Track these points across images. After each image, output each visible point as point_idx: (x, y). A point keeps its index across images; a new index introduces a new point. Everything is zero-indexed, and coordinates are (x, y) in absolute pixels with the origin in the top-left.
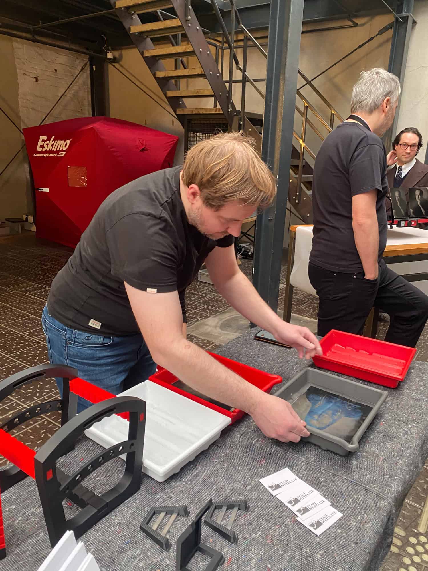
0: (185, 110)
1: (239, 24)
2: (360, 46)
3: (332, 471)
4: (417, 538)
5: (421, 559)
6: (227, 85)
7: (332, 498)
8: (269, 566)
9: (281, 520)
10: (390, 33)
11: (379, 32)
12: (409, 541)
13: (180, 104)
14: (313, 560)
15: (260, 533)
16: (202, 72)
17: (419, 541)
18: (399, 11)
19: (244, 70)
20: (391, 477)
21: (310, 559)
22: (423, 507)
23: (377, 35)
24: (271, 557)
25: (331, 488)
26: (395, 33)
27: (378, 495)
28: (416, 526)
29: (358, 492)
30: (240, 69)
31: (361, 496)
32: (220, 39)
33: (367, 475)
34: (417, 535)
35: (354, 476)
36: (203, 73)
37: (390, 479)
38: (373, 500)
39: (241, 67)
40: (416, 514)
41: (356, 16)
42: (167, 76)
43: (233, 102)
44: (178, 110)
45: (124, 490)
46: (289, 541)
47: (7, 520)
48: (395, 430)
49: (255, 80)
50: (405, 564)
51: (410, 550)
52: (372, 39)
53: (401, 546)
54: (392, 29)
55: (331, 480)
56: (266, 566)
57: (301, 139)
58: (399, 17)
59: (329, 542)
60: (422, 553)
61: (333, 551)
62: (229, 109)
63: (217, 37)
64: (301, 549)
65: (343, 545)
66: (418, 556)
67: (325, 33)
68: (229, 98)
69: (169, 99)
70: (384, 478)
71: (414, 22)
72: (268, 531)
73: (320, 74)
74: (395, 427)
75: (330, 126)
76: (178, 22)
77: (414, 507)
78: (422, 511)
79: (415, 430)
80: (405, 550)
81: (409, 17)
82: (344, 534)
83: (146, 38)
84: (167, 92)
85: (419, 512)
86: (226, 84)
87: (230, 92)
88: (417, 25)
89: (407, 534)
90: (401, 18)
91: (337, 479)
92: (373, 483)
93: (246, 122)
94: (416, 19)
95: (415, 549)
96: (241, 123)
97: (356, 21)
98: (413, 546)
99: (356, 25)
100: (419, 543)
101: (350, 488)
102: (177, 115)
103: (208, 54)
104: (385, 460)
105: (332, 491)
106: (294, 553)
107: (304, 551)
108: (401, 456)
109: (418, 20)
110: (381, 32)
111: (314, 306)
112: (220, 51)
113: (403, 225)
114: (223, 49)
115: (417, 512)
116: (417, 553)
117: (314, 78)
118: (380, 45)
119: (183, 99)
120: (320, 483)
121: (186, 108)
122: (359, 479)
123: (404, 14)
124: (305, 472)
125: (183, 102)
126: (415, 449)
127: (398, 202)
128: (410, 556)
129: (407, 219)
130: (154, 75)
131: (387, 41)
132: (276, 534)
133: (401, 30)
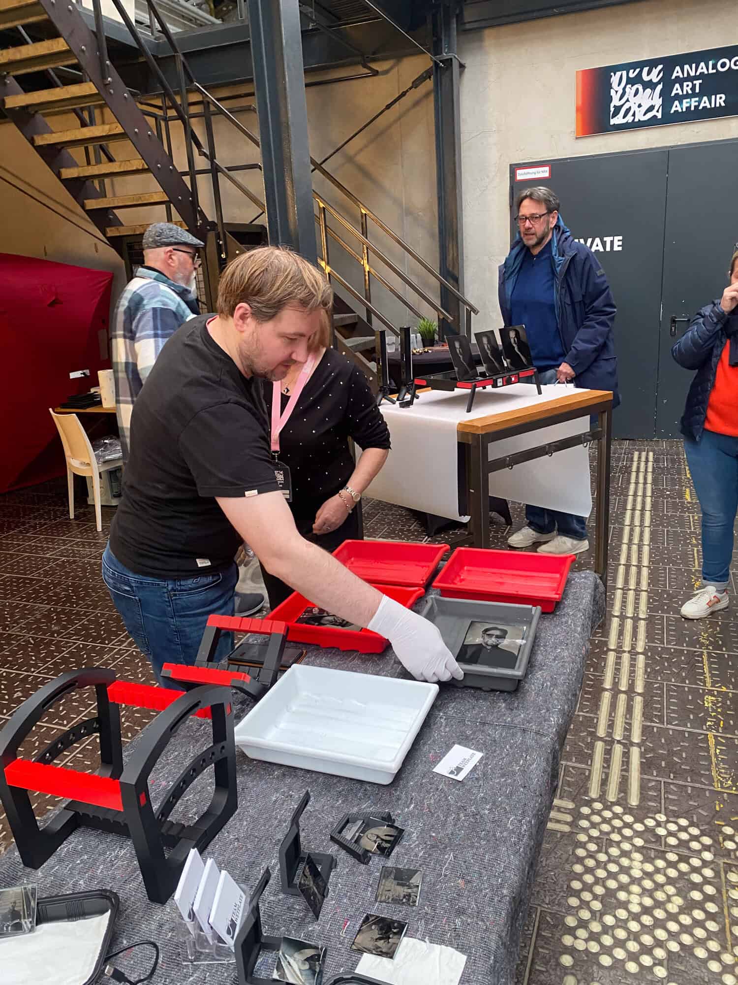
0: (121, 228)
1: (192, 82)
2: (388, 107)
3: (479, 720)
4: (590, 807)
5: (600, 831)
6: (187, 179)
7: (486, 749)
8: (434, 834)
9: (434, 786)
10: (429, 84)
11: (413, 83)
12: (580, 813)
13: (110, 219)
14: (482, 817)
15: (412, 806)
16: (143, 165)
17: (592, 810)
18: (437, 51)
19: (212, 157)
20: (548, 710)
21: (478, 817)
22: (591, 765)
23: (410, 89)
24: (433, 826)
25: (482, 739)
26: (436, 84)
27: (537, 733)
28: (586, 793)
29: (513, 735)
30: (205, 154)
31: (519, 738)
32: (158, 102)
33: (520, 715)
34: (589, 803)
35: (505, 720)
36: (146, 167)
37: (547, 714)
38: (533, 739)
39: (207, 152)
40: (583, 777)
41: (374, 60)
42: (82, 175)
43: (202, 210)
44: (108, 229)
45: (221, 810)
46: (449, 805)
47: (85, 873)
48: (542, 657)
49: (230, 169)
50: (581, 843)
51: (584, 823)
52: (404, 94)
53: (573, 822)
54: (432, 79)
55: (480, 730)
56: (431, 836)
57: (323, 260)
58: (438, 62)
59: (495, 794)
60: (599, 824)
61: (501, 803)
62: (197, 221)
63: (153, 99)
64: (465, 810)
65: (511, 792)
66: (595, 828)
67: (330, 86)
68: (195, 203)
69: (90, 213)
70: (541, 714)
71: (462, 66)
72: (422, 802)
73: (335, 153)
74: (542, 654)
75: (363, 234)
76: (90, 88)
77: (579, 768)
78: (590, 771)
79: (566, 654)
80: (577, 826)
81: (453, 60)
82: (510, 781)
83: (34, 115)
84: (85, 201)
85: (587, 774)
86: (183, 177)
87: (194, 193)
88: (466, 70)
89: (576, 806)
90: (441, 61)
91: (487, 727)
92: (529, 722)
93: (228, 240)
94: (463, 62)
95: (589, 821)
96: (221, 242)
97: (375, 66)
98: (587, 817)
99: (376, 73)
100: (594, 812)
101: (504, 734)
102: (108, 238)
103: (149, 136)
104: (538, 695)
105: (485, 741)
106: (458, 814)
107: (469, 811)
108: (555, 685)
109: (467, 61)
110: (416, 84)
111: (388, 519)
112: (163, 124)
113: (501, 384)
114: (166, 120)
115: (585, 774)
116: (594, 825)
117: (326, 159)
118: (417, 103)
119: (115, 211)
120: (467, 737)
121: (122, 225)
122: (512, 721)
123: (445, 55)
124: (447, 729)
125: (115, 215)
126: (569, 675)
127: (489, 352)
128: (585, 830)
129: (504, 375)
130: (59, 175)
131: (427, 95)
132: (432, 801)
133: (445, 80)
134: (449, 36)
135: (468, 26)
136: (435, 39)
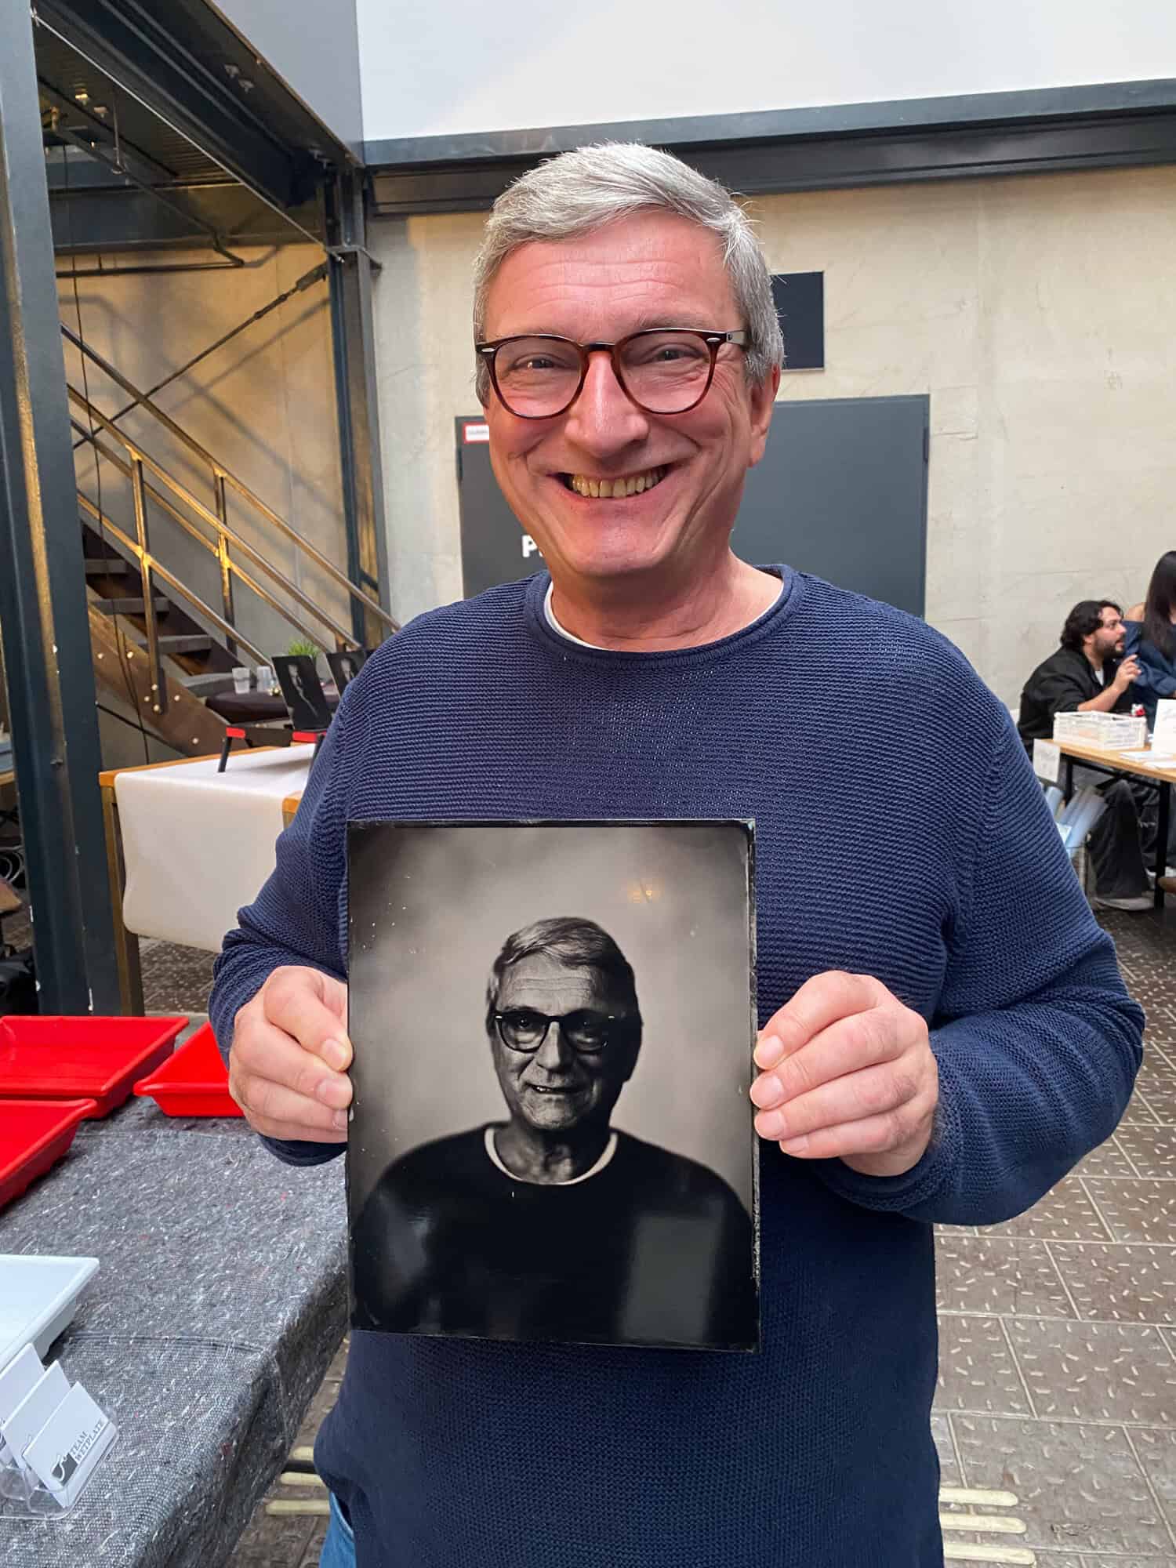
2: (259, 315)
3: (137, 1335)
7: (126, 1393)
10: (322, 289)
11: (297, 283)
18: (333, 239)
20: (280, 1300)
23: (294, 291)
25: (127, 1372)
26: (334, 287)
29: (194, 1356)
31: (200, 1363)
33: (224, 1315)
37: (277, 1305)
38: (227, 1361)
41: (236, 243)
52: (283, 298)
54: (327, 278)
55: (131, 1354)
57: (138, 544)
58: (336, 255)
70: (265, 1307)
71: (375, 267)
73: (171, 379)
74: (315, 1194)
81: (359, 254)
88: (384, 273)
90: (340, 255)
91: (146, 1347)
92: (234, 1327)
94: (377, 260)
97: (236, 252)
99: (239, 264)
101: (176, 1357)
104: (275, 1269)
108: (312, 1248)
109: (385, 259)
110: (302, 285)
117: (156, 389)
118: (308, 314)
120: (102, 1371)
122: (205, 1328)
123: (346, 247)
131: (320, 306)
133: (347, 282)
134: (352, 221)
135: (382, 209)
136: (330, 221)
